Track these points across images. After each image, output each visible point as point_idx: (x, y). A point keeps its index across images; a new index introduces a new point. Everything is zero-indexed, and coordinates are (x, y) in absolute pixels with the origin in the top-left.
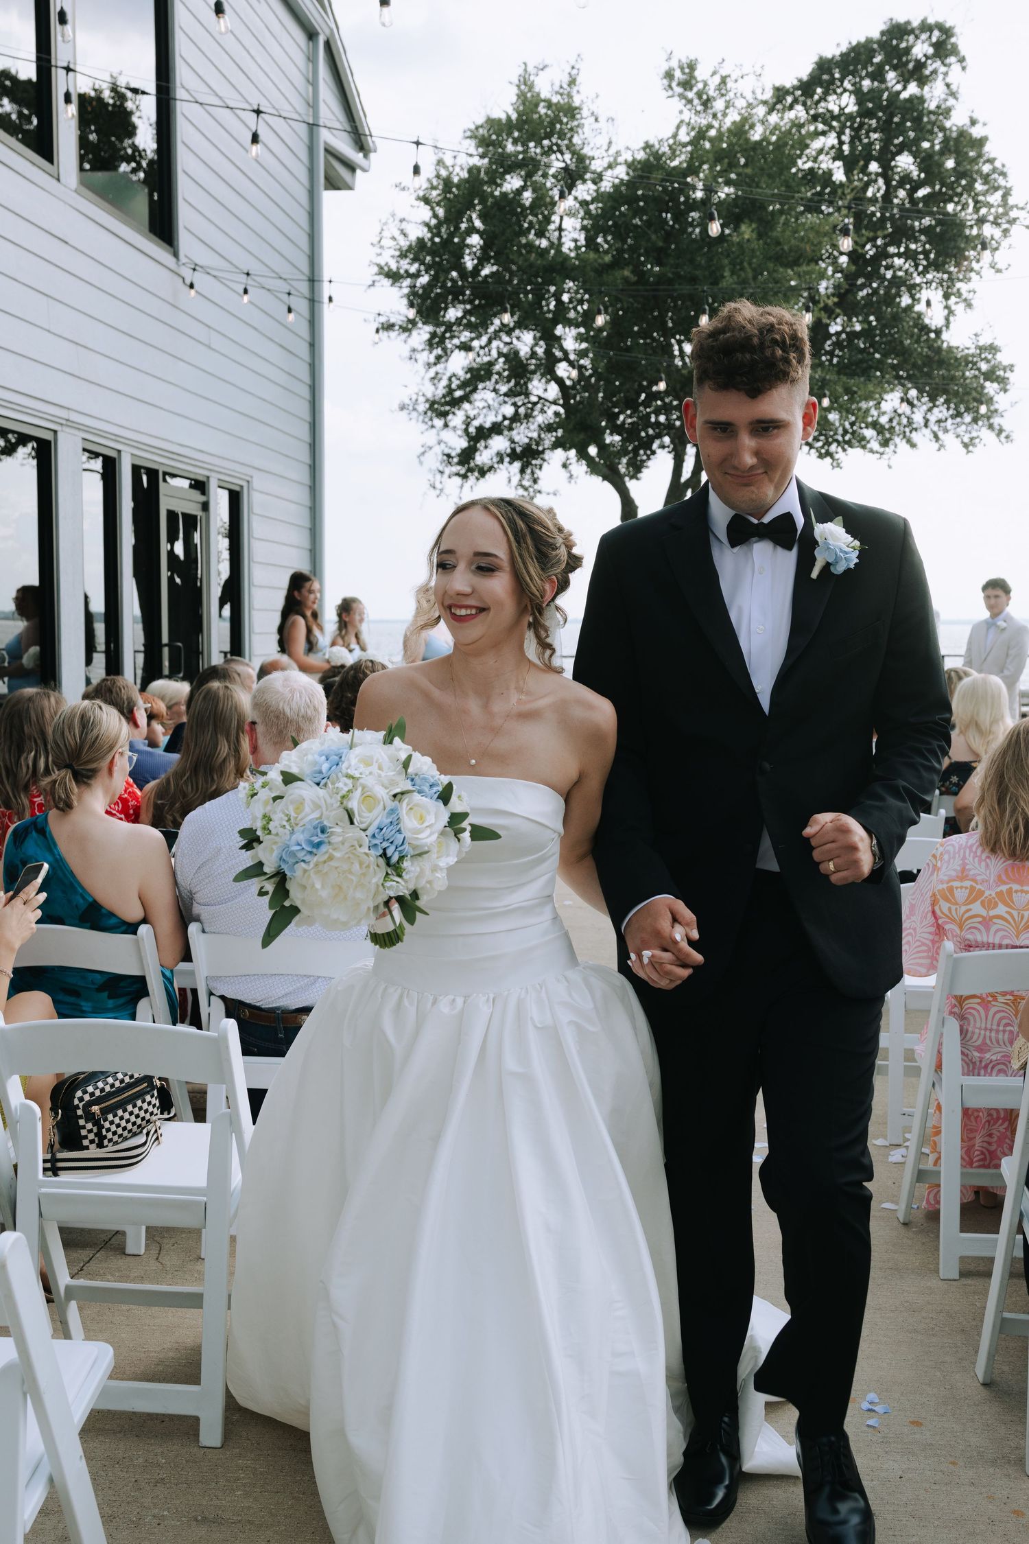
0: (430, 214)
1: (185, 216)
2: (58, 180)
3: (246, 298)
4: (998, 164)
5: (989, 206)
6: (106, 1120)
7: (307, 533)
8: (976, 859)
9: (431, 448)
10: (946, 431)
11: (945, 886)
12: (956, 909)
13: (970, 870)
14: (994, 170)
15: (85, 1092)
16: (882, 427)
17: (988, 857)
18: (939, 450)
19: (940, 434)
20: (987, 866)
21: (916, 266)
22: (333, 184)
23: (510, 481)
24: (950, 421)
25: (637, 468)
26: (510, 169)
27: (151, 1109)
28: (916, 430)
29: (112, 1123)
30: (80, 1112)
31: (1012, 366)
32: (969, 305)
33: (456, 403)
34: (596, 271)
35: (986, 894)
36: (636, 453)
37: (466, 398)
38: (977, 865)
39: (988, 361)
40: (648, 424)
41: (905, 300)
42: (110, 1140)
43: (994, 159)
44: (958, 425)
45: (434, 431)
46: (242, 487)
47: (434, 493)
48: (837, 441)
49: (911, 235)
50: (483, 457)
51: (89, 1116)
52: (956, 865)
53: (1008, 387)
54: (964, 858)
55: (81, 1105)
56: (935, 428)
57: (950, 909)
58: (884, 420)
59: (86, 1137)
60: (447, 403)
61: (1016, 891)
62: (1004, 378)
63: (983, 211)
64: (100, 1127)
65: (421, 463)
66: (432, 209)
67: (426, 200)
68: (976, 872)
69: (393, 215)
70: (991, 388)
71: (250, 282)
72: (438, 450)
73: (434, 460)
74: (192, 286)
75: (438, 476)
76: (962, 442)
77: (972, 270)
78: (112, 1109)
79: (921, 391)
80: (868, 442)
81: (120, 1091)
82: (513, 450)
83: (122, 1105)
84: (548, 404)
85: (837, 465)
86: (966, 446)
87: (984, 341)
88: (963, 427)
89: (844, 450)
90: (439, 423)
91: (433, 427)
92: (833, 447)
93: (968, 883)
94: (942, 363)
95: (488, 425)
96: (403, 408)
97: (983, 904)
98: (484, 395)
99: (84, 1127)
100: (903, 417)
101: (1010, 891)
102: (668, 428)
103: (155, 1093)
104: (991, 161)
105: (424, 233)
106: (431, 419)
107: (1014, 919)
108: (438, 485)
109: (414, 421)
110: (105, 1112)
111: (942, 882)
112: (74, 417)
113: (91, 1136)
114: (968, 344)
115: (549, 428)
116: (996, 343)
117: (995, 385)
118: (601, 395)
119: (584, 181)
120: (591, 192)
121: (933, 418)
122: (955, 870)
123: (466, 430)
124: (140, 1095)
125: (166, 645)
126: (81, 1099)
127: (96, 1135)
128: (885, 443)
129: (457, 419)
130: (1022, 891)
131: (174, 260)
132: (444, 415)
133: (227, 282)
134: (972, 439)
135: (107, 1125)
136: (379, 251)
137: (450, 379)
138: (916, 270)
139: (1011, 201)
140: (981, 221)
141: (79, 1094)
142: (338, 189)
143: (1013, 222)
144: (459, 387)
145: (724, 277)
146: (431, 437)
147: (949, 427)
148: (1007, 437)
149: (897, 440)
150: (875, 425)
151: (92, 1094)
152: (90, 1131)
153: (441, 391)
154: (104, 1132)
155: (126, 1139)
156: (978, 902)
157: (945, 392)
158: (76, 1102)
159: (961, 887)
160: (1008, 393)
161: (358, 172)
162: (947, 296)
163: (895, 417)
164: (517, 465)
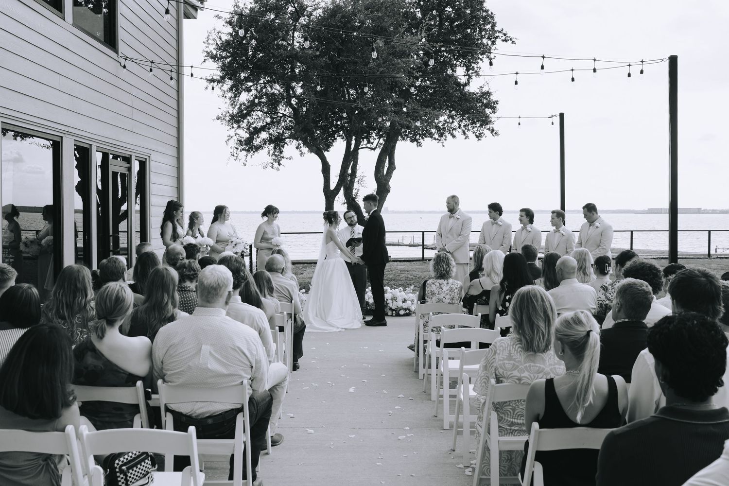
0: (232, 30)
1: (121, 34)
2: (64, 20)
3: (151, 73)
4: (490, 13)
5: (485, 30)
6: (129, 472)
7: (175, 180)
8: (516, 352)
9: (232, 137)
10: (469, 130)
11: (502, 362)
12: (506, 373)
13: (513, 356)
14: (488, 15)
15: (119, 461)
16: (440, 128)
17: (520, 351)
18: (466, 138)
19: (466, 132)
20: (520, 354)
21: (454, 56)
22: (187, 16)
23: (269, 152)
24: (470, 126)
25: (328, 146)
26: (270, 10)
27: (148, 466)
28: (455, 129)
29: (131, 474)
30: (117, 470)
31: (497, 101)
32: (478, 75)
33: (244, 117)
34: (312, 58)
35: (520, 367)
36: (327, 140)
37: (249, 114)
38: (516, 354)
39: (487, 99)
40: (332, 125)
41: (449, 72)
42: (131, 482)
43: (488, 11)
44: (474, 128)
45: (233, 129)
46: (146, 159)
47: (233, 158)
48: (419, 134)
49: (452, 42)
50: (257, 142)
51: (122, 471)
52: (506, 353)
53: (496, 111)
54: (510, 351)
55: (118, 467)
56: (464, 129)
57: (503, 372)
58: (440, 125)
59: (120, 481)
60: (239, 117)
61: (532, 366)
62: (494, 107)
63: (483, 33)
64: (126, 476)
65: (227, 144)
66: (233, 27)
67: (230, 23)
68: (516, 357)
69: (214, 29)
70: (488, 111)
71: (153, 65)
72: (235, 138)
73: (233, 143)
74: (124, 67)
75: (235, 150)
76: (476, 135)
77: (479, 58)
78: (131, 468)
79: (457, 112)
80: (434, 135)
81: (135, 459)
82: (271, 138)
83: (136, 465)
84: (287, 117)
85: (419, 145)
86: (477, 137)
87: (485, 90)
88: (476, 129)
89: (423, 138)
90: (235, 126)
91: (233, 127)
92: (418, 137)
93: (512, 362)
94: (467, 100)
95: (259, 127)
96: (218, 119)
97: (518, 371)
98: (257, 114)
99: (119, 477)
100: (449, 123)
101: (530, 366)
102: (342, 128)
103: (149, 458)
104: (487, 11)
105: (229, 38)
106: (232, 124)
107: (531, 378)
108: (235, 155)
109: (224, 125)
110: (128, 469)
111: (501, 360)
112: (71, 130)
113: (123, 480)
114: (478, 91)
115: (287, 128)
116: (490, 91)
117: (490, 110)
119: (304, 16)
120: (306, 20)
121: (462, 124)
122: (506, 356)
123: (248, 129)
124: (143, 460)
125: (111, 236)
126: (118, 464)
127: (125, 480)
128: (441, 135)
129: (244, 124)
130: (535, 366)
131: (116, 55)
132: (238, 122)
133: (141, 65)
134: (480, 134)
135: (129, 475)
136: (207, 45)
137: (241, 105)
138: (454, 58)
139: (496, 29)
140: (482, 37)
141: (117, 461)
142: (190, 18)
143: (497, 38)
144: (245, 109)
145: (369, 62)
146: (232, 132)
147: (470, 128)
148: (496, 133)
149: (447, 134)
150: (437, 127)
151: (123, 461)
152: (122, 478)
153: (236, 110)
154: (128, 478)
155: (137, 480)
156: (516, 371)
157: (468, 113)
158: (116, 465)
159: (509, 363)
160: (496, 114)
161: (199, 11)
162: (468, 70)
163: (445, 124)
164: (272, 145)
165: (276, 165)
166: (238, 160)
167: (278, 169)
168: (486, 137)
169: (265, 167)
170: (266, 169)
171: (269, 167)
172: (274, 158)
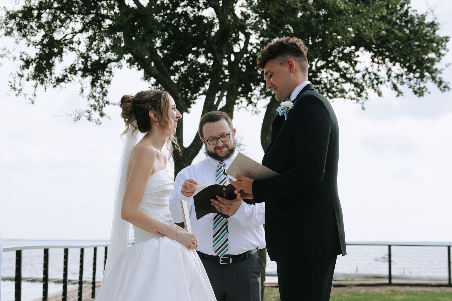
10: (402, 83)
18: (398, 96)
19: (399, 86)
28: (381, 83)
31: (447, 38)
44: (411, 79)
47: (14, 93)
56: (395, 81)
58: (358, 76)
75: (18, 79)
76: (414, 91)
86: (416, 93)
87: (428, 19)
88: (415, 80)
100: (372, 74)
108: (18, 87)
116: (436, 21)
118: (153, 65)
134: (420, 88)
147: (404, 80)
148: (445, 87)
163: (366, 74)
164: (89, 78)
165: (96, 115)
166: (23, 96)
167: (98, 123)
168: (429, 93)
169: (78, 118)
170: (78, 121)
171: (84, 119)
172: (92, 102)
